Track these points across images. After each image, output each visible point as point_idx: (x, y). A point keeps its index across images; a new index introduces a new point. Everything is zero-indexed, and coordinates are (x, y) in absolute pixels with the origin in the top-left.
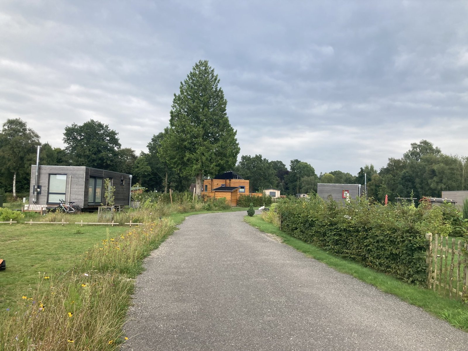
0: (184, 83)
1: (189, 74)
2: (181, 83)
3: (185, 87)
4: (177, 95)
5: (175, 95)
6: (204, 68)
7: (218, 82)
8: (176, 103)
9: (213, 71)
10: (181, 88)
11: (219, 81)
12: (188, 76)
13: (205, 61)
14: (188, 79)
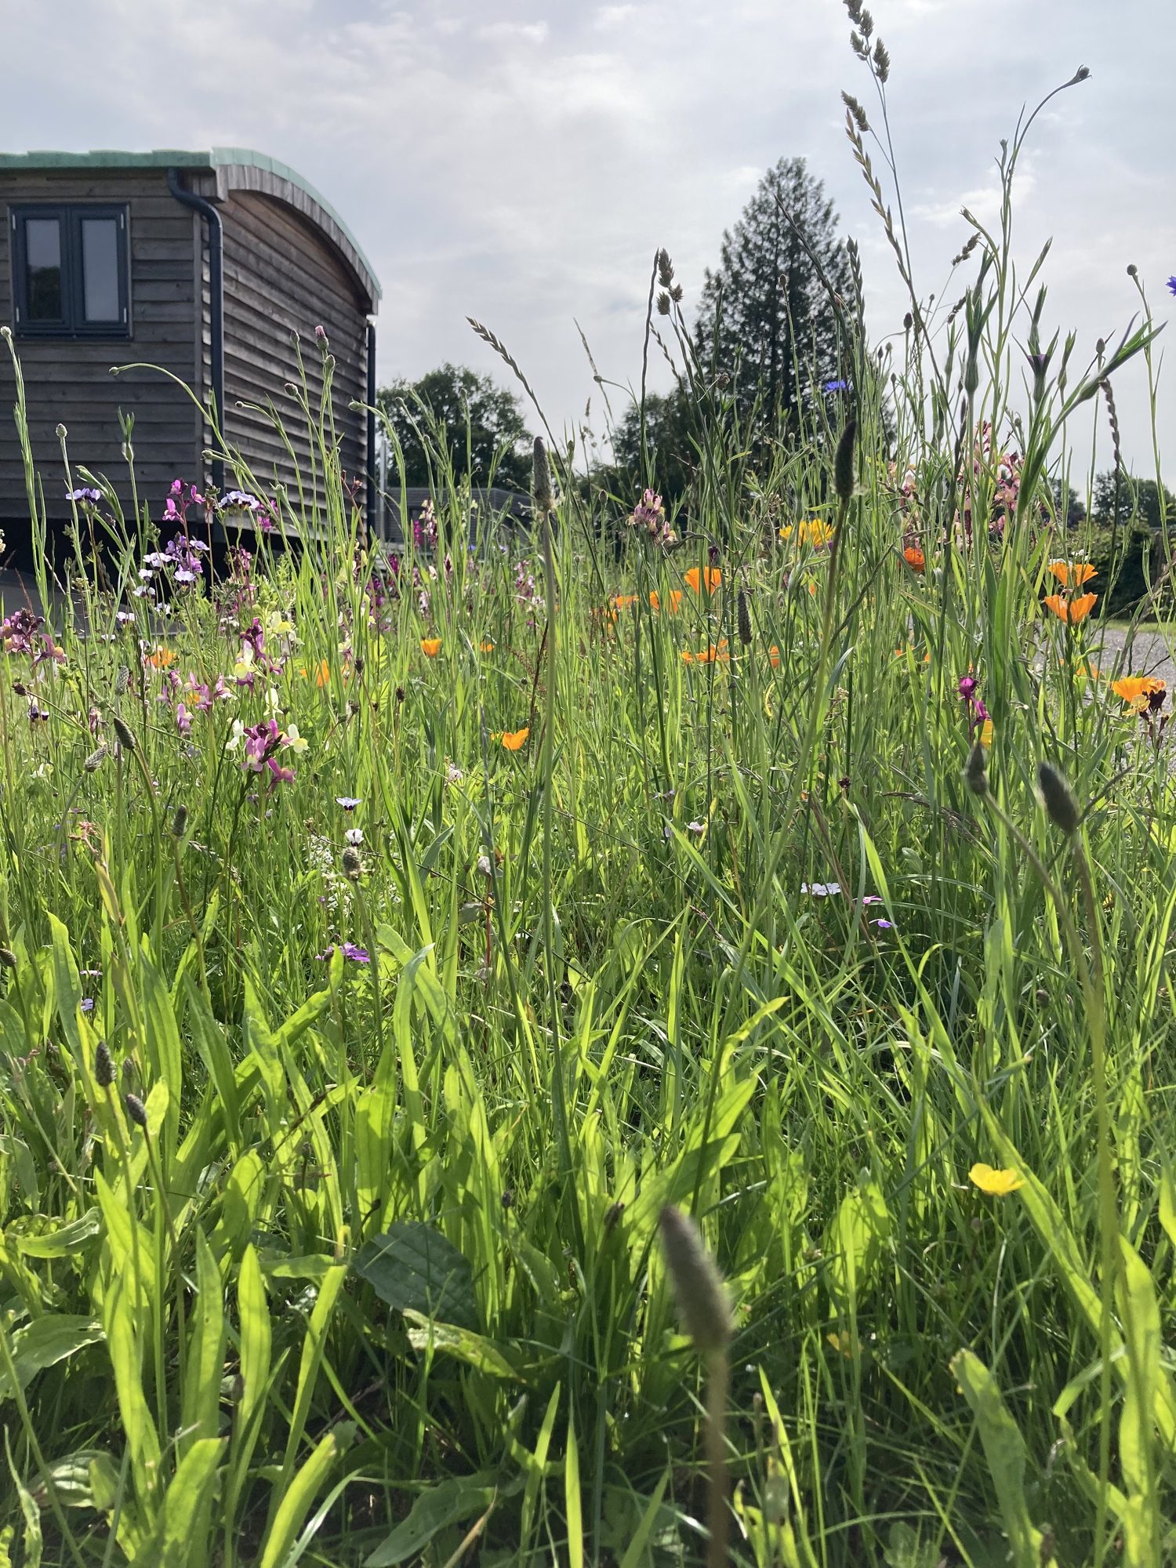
0: (733, 235)
1: (747, 202)
2: (727, 236)
3: (736, 246)
4: (713, 273)
5: (708, 274)
6: (792, 184)
7: (834, 223)
8: (711, 296)
9: (818, 188)
10: (724, 250)
11: (837, 218)
12: (746, 212)
13: (797, 161)
14: (744, 221)
